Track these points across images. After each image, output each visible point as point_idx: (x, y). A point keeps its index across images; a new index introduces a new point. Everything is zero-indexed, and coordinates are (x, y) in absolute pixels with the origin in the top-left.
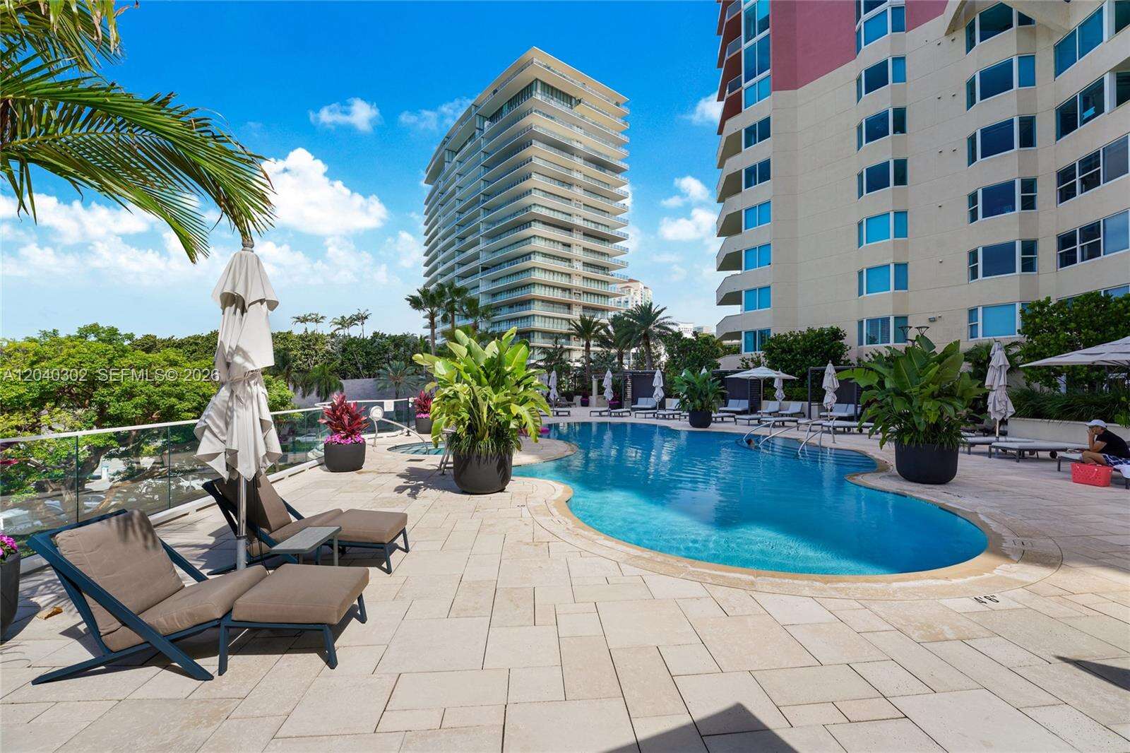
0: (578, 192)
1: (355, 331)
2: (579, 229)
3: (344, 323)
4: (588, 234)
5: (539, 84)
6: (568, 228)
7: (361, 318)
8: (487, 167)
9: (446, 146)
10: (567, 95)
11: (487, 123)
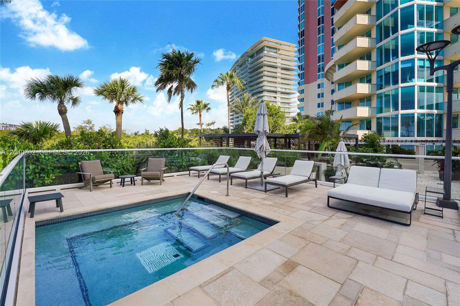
0: (279, 80)
1: (212, 127)
2: (279, 92)
3: (209, 125)
4: (282, 93)
5: (266, 47)
6: (276, 92)
7: (213, 123)
8: (250, 73)
9: (237, 64)
10: (275, 48)
11: (249, 59)
